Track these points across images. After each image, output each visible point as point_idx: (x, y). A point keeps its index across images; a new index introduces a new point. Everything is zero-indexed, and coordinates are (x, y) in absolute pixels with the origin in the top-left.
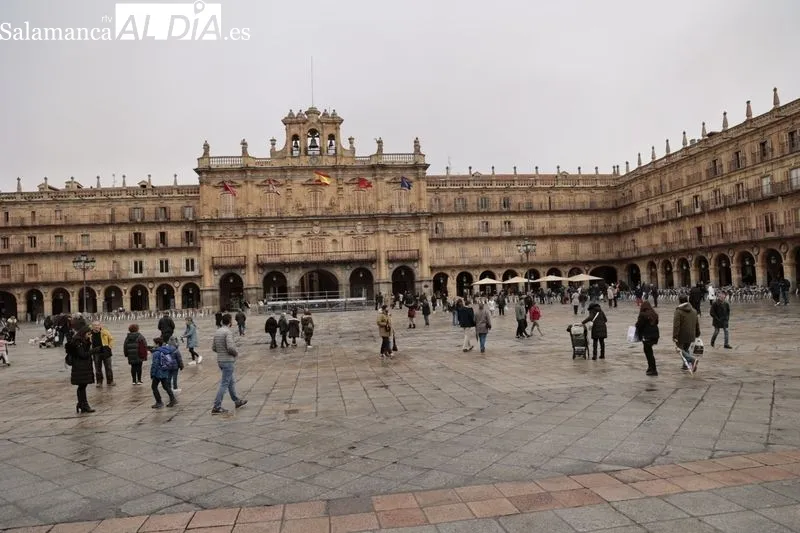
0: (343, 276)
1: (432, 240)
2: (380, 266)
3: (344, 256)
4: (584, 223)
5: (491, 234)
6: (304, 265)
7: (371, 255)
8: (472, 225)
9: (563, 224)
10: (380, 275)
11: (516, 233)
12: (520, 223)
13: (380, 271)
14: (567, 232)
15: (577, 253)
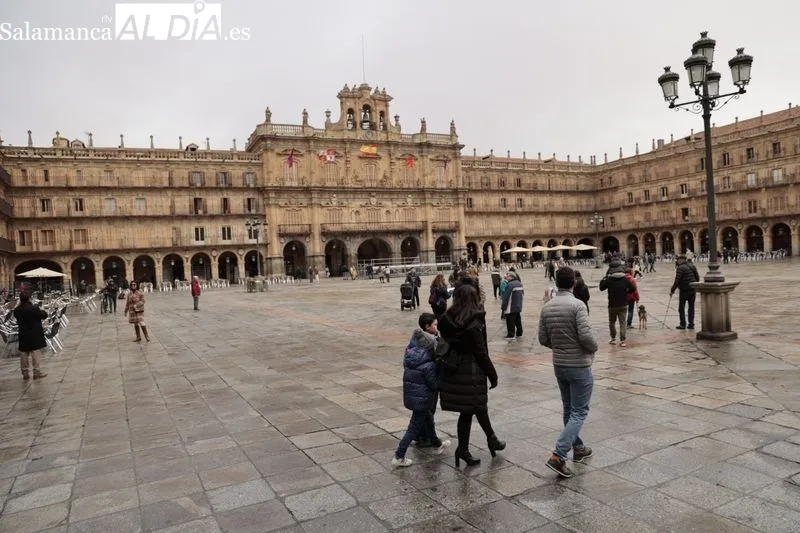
0: (395, 244)
1: (466, 213)
2: (427, 236)
3: (396, 226)
4: (572, 202)
5: (508, 209)
6: (363, 234)
7: (419, 226)
8: (494, 201)
9: (558, 203)
10: (427, 244)
11: (527, 209)
12: (528, 200)
13: (427, 240)
14: (560, 209)
15: (568, 227)
